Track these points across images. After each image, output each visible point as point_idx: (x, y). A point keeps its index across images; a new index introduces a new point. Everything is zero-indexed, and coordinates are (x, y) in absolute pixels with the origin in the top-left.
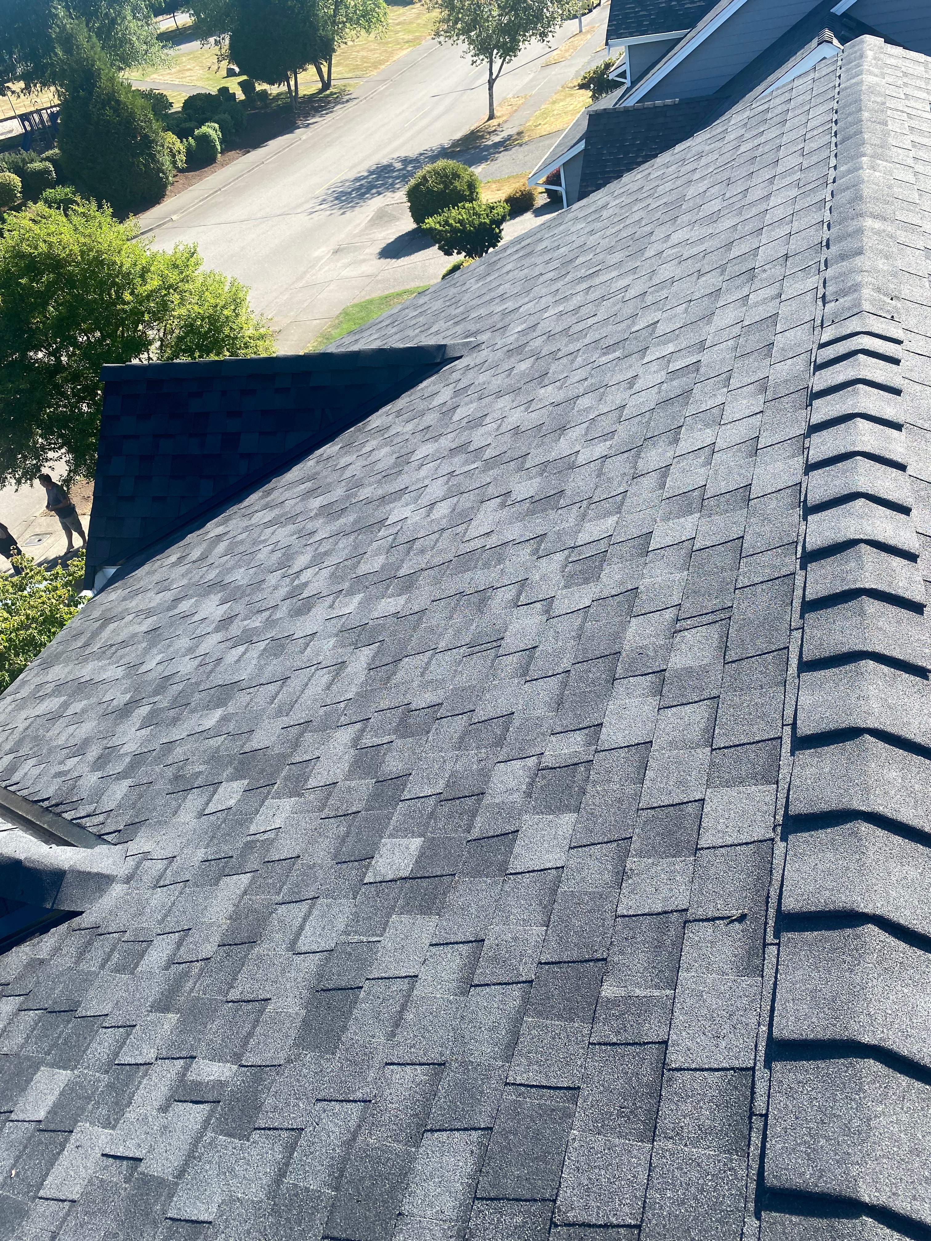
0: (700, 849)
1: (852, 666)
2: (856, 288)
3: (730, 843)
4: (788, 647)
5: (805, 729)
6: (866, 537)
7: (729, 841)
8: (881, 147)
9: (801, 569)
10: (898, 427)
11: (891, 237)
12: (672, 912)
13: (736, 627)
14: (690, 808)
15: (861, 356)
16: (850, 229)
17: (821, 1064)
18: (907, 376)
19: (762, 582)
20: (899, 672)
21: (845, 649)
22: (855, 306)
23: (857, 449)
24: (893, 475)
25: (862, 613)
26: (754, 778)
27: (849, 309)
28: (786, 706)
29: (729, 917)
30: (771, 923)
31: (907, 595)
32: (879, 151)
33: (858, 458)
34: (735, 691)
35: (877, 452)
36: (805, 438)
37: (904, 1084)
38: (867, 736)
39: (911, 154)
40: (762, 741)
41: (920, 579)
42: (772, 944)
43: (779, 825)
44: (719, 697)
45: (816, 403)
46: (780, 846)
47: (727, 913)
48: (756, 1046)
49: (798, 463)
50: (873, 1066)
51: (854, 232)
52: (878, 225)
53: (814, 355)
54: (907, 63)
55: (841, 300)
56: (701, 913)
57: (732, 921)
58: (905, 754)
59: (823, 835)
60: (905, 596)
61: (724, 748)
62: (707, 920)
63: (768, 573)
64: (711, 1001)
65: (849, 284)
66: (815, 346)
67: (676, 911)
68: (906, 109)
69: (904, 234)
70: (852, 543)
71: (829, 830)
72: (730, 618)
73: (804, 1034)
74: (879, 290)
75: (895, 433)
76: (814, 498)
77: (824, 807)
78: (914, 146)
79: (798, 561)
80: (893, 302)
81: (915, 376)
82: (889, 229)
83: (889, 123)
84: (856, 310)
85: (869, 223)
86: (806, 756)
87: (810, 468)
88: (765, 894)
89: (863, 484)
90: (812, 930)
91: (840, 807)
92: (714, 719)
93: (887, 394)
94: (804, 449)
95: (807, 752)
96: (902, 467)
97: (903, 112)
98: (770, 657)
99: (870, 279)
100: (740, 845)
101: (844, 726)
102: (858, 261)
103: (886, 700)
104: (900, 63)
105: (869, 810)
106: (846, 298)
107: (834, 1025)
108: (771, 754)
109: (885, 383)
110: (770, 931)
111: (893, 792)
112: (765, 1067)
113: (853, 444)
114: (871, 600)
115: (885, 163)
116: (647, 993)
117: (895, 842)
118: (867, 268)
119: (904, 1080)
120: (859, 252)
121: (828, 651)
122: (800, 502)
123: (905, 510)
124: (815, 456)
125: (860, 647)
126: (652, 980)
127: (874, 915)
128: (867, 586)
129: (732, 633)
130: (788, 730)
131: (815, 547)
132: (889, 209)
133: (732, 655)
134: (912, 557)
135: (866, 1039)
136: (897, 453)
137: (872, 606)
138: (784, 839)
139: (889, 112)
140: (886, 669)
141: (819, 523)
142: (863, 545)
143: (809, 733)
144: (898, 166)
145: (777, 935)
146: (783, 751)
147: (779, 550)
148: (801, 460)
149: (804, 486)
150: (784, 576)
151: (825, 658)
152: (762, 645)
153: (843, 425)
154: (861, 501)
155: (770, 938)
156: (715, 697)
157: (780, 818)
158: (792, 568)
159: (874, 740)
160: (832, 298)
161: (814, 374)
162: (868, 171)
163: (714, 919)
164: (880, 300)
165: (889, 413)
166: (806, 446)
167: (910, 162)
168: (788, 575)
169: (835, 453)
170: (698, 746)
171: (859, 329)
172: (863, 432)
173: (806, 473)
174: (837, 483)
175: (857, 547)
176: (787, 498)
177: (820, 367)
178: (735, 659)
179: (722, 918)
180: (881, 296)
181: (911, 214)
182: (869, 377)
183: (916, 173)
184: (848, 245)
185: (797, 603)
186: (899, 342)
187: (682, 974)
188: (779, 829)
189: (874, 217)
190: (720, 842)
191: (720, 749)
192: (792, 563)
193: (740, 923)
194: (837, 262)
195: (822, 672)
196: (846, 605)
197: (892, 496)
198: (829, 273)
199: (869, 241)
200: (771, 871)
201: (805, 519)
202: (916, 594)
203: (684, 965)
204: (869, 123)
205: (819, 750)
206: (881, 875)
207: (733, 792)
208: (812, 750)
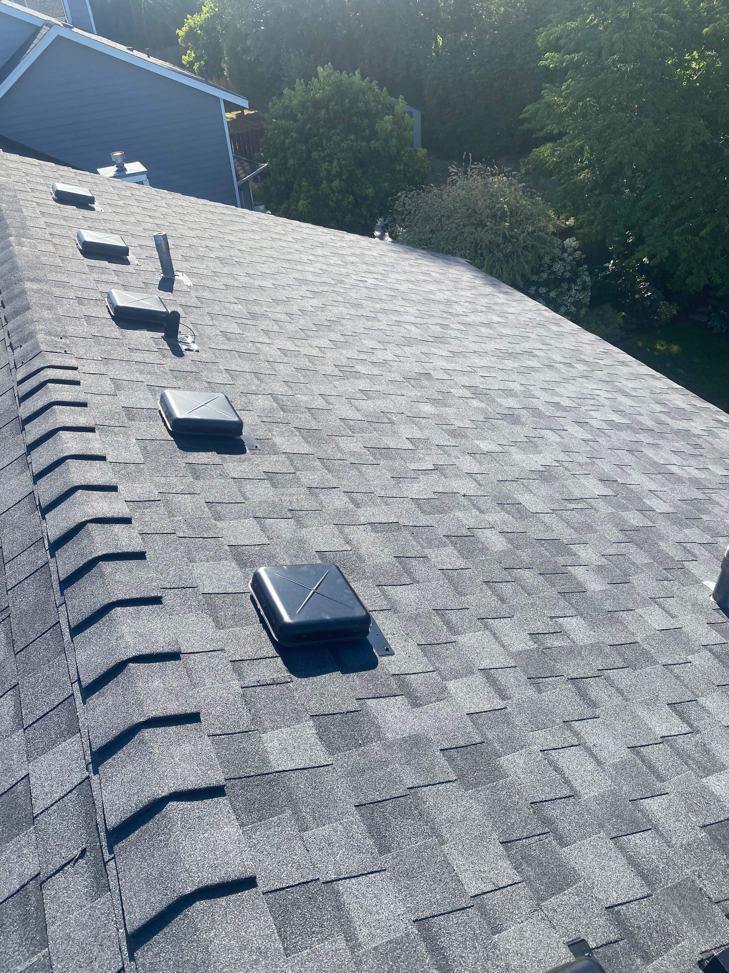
0: (36, 817)
1: (106, 618)
2: (32, 335)
3: (57, 798)
4: (59, 622)
5: (87, 680)
6: (90, 518)
7: (57, 796)
8: (23, 228)
9: (52, 557)
10: (91, 430)
11: (49, 293)
12: (28, 882)
13: (16, 622)
14: (20, 787)
15: (49, 385)
16: (16, 292)
17: (166, 930)
18: (88, 391)
19: (26, 578)
20: (140, 607)
21: (98, 606)
22: (34, 349)
23: (65, 455)
24: (98, 466)
25: (102, 575)
26: (62, 735)
27: (32, 351)
28: (70, 667)
29: (73, 858)
30: (104, 844)
31: (130, 549)
32: (22, 231)
33: (68, 461)
34: (30, 673)
35: (81, 453)
36: (27, 455)
37: (224, 904)
38: (131, 664)
39: (47, 231)
40: (60, 703)
41: (136, 534)
42: (110, 860)
43: (90, 763)
44: (18, 684)
45: (27, 427)
46: (95, 778)
47: (70, 856)
48: (120, 949)
49: (27, 477)
50: (201, 905)
51: (19, 294)
52: (36, 286)
53: (16, 390)
54: (26, 166)
55: (24, 346)
56: (51, 868)
57: (77, 861)
58: (161, 664)
59: (120, 755)
60: (129, 550)
61: (32, 724)
62: (58, 871)
63: (29, 569)
64: (79, 935)
65: (26, 333)
66: (15, 384)
67: (31, 880)
68: (34, 200)
69: (57, 290)
70: (81, 526)
71: (124, 748)
72: (9, 616)
73: (148, 915)
74: (49, 333)
75: (90, 434)
76: (45, 500)
77: (115, 733)
78: (47, 226)
79: (48, 552)
80: (63, 340)
81: (94, 390)
82: (45, 287)
83: (24, 210)
84: (37, 352)
85: (28, 285)
86: (94, 699)
87: (37, 477)
88: (94, 823)
89: (77, 479)
90: (133, 832)
91: (127, 726)
92: (19, 705)
93: (77, 408)
94: (29, 464)
95: (94, 696)
96: (102, 458)
97: (32, 201)
98: (48, 635)
99: (41, 327)
100: (66, 795)
101: (112, 664)
102: (28, 314)
103: (136, 632)
104: (20, 166)
105: (146, 719)
106: (27, 344)
107: (166, 894)
108: (70, 711)
109: (72, 401)
110: (105, 851)
111: (159, 697)
112: (130, 961)
113: (62, 451)
114: (106, 563)
115: (28, 240)
116: (28, 964)
117: (171, 732)
118: (36, 319)
119: (222, 901)
120: (27, 308)
121: (86, 613)
122: (37, 506)
123: (114, 489)
124: (37, 468)
125: (107, 601)
126: (28, 951)
127: (170, 794)
128: (100, 554)
129: (15, 628)
130: (76, 685)
131: (56, 538)
132: (41, 273)
133: (19, 645)
134: (127, 521)
135: (189, 890)
136: (96, 448)
137: (107, 567)
138: (96, 772)
139: (22, 202)
140: (130, 609)
141: (54, 518)
142: (89, 525)
143: (90, 681)
144: (40, 241)
145: (111, 852)
146: (77, 703)
147: (32, 548)
148: (28, 473)
149: (36, 493)
150: (41, 567)
151: (86, 619)
152: (39, 627)
153: (51, 439)
154: (79, 492)
155: (107, 857)
156: (15, 686)
157: (88, 758)
158: (44, 559)
159: (136, 665)
160: (17, 345)
161: (20, 406)
162: (16, 247)
163: (62, 868)
164: (52, 340)
165: (82, 421)
166: (29, 462)
167: (48, 237)
168: (43, 565)
169: (51, 462)
170: (13, 732)
171: (42, 366)
172: (66, 441)
173: (35, 483)
174: (58, 484)
175: (86, 527)
176: (26, 506)
177: (23, 399)
178: (22, 647)
179: (68, 863)
180: (53, 338)
181: (59, 275)
182: (60, 399)
183: (55, 245)
184: (17, 303)
185: (56, 585)
186: (76, 369)
187: (50, 929)
188: (91, 766)
189: (32, 281)
190: (50, 802)
191: (30, 726)
192: (43, 555)
193: (82, 858)
194: (13, 318)
195: (88, 631)
196: (90, 573)
197: (101, 482)
198: (10, 326)
199: (33, 299)
200: (94, 803)
201: (44, 518)
202: (136, 546)
203: (49, 921)
204: (8, 212)
205: (101, 691)
206: (167, 761)
207: (49, 756)
208: (97, 693)
